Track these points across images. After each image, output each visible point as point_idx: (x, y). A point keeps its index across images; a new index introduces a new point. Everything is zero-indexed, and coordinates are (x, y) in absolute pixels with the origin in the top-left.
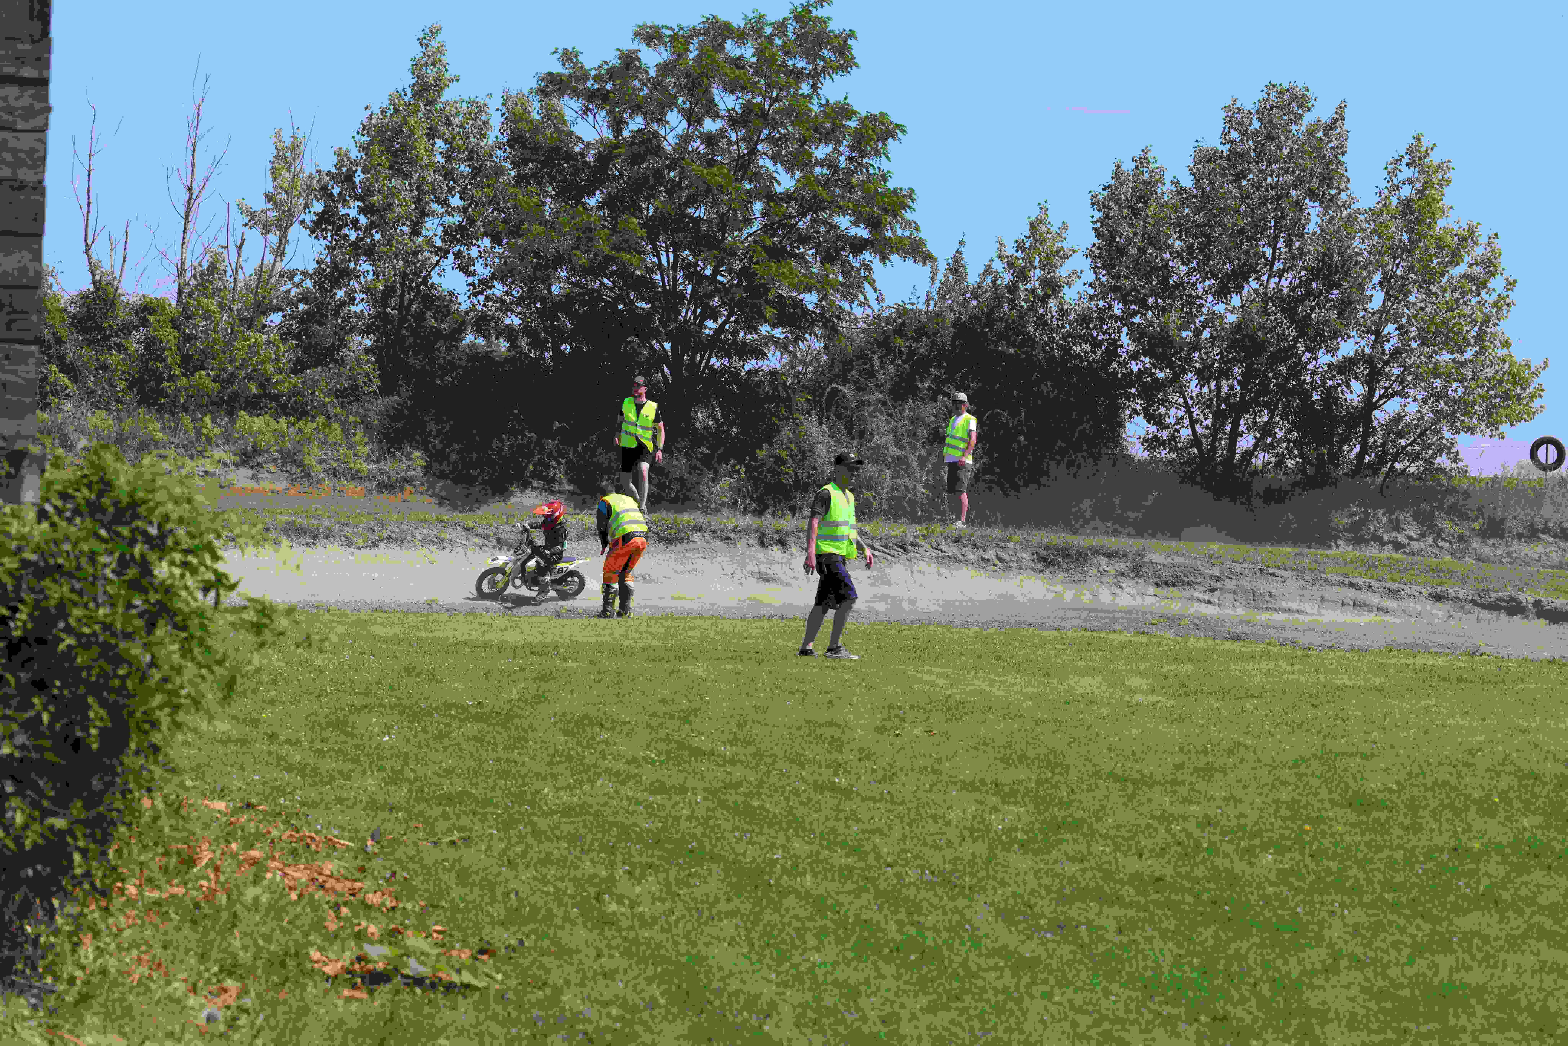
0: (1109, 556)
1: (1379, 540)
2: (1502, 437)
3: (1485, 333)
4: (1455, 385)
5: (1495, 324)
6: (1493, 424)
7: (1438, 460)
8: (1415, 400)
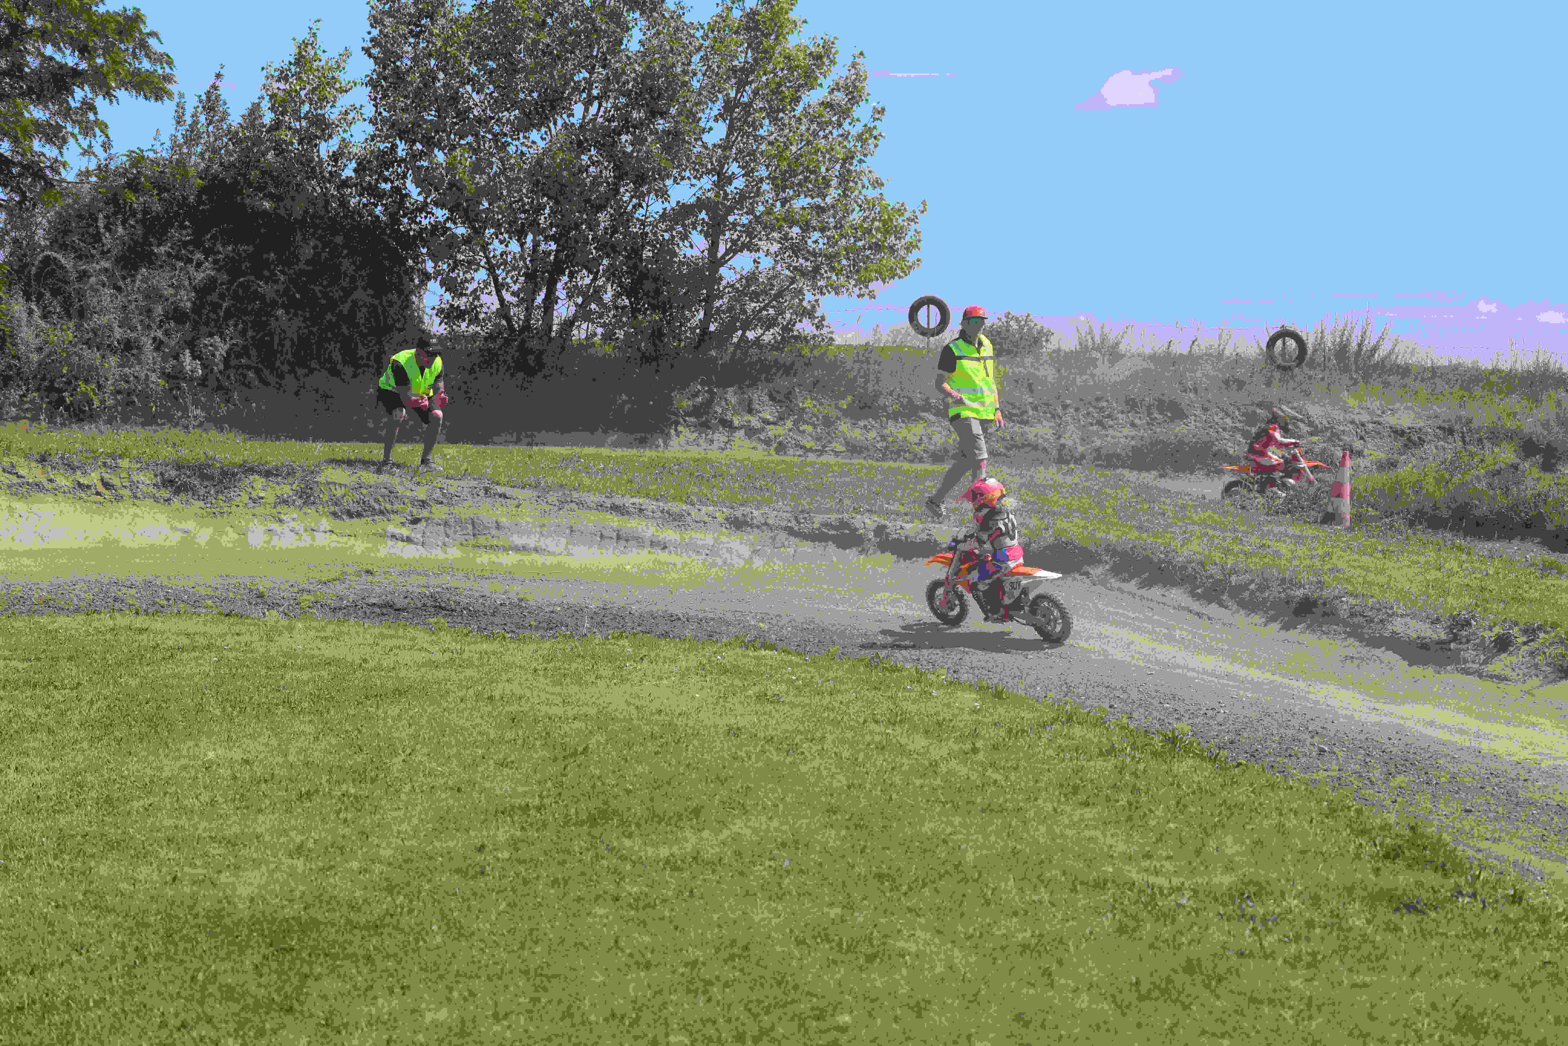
0: (268, 474)
1: (727, 424)
2: (872, 296)
3: (849, 171)
4: (816, 235)
5: (861, 161)
6: (864, 282)
7: (798, 326)
8: (768, 254)
